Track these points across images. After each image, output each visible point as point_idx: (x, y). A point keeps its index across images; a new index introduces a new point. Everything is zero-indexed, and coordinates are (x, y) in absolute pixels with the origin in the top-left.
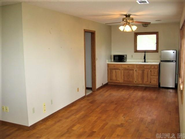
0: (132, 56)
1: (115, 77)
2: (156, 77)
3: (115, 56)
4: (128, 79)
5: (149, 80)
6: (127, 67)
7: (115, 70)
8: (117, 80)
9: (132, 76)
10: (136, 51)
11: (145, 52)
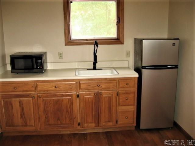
0: (60, 55)
1: (22, 117)
2: (132, 107)
3: (14, 59)
4: (59, 119)
5: (114, 116)
6: (53, 88)
7: (18, 99)
8: (26, 126)
9: (67, 111)
10: (69, 42)
11: (96, 43)
